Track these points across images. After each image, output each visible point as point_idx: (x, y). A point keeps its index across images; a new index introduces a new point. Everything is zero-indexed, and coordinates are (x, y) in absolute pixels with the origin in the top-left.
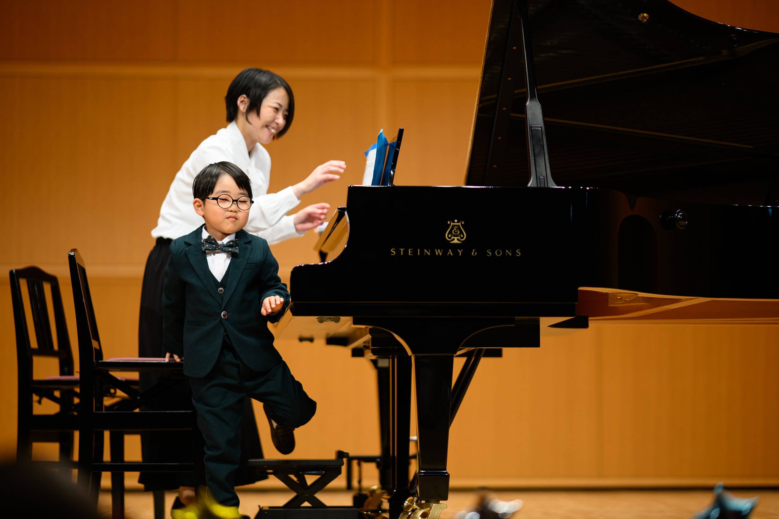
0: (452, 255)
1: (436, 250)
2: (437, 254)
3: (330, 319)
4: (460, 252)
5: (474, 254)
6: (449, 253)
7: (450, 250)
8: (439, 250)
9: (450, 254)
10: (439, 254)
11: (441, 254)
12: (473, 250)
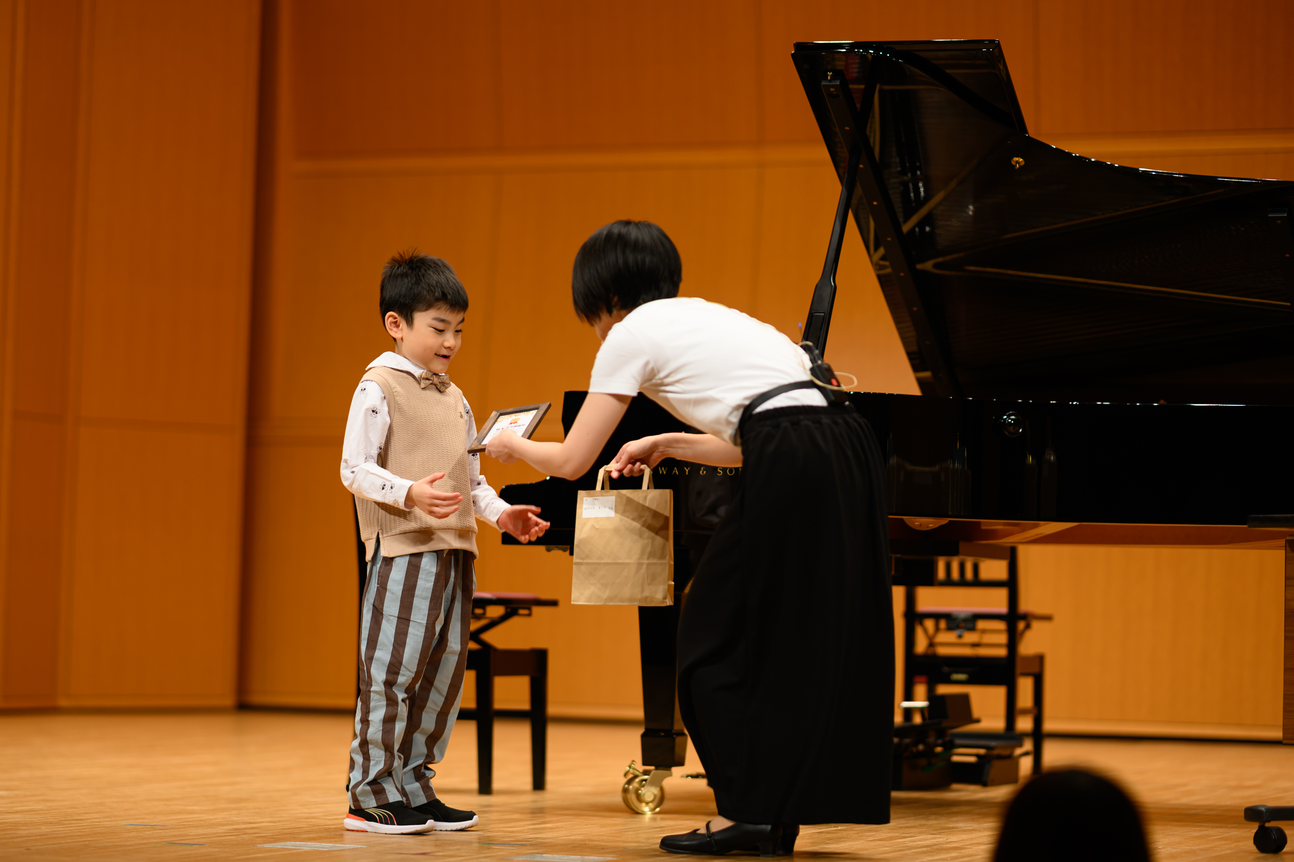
0: (677, 473)
1: (660, 468)
2: (661, 472)
3: (558, 547)
4: (687, 470)
5: (703, 473)
6: (674, 471)
7: (676, 468)
8: (663, 468)
9: (675, 473)
10: (663, 472)
11: (665, 473)
12: (702, 468)
